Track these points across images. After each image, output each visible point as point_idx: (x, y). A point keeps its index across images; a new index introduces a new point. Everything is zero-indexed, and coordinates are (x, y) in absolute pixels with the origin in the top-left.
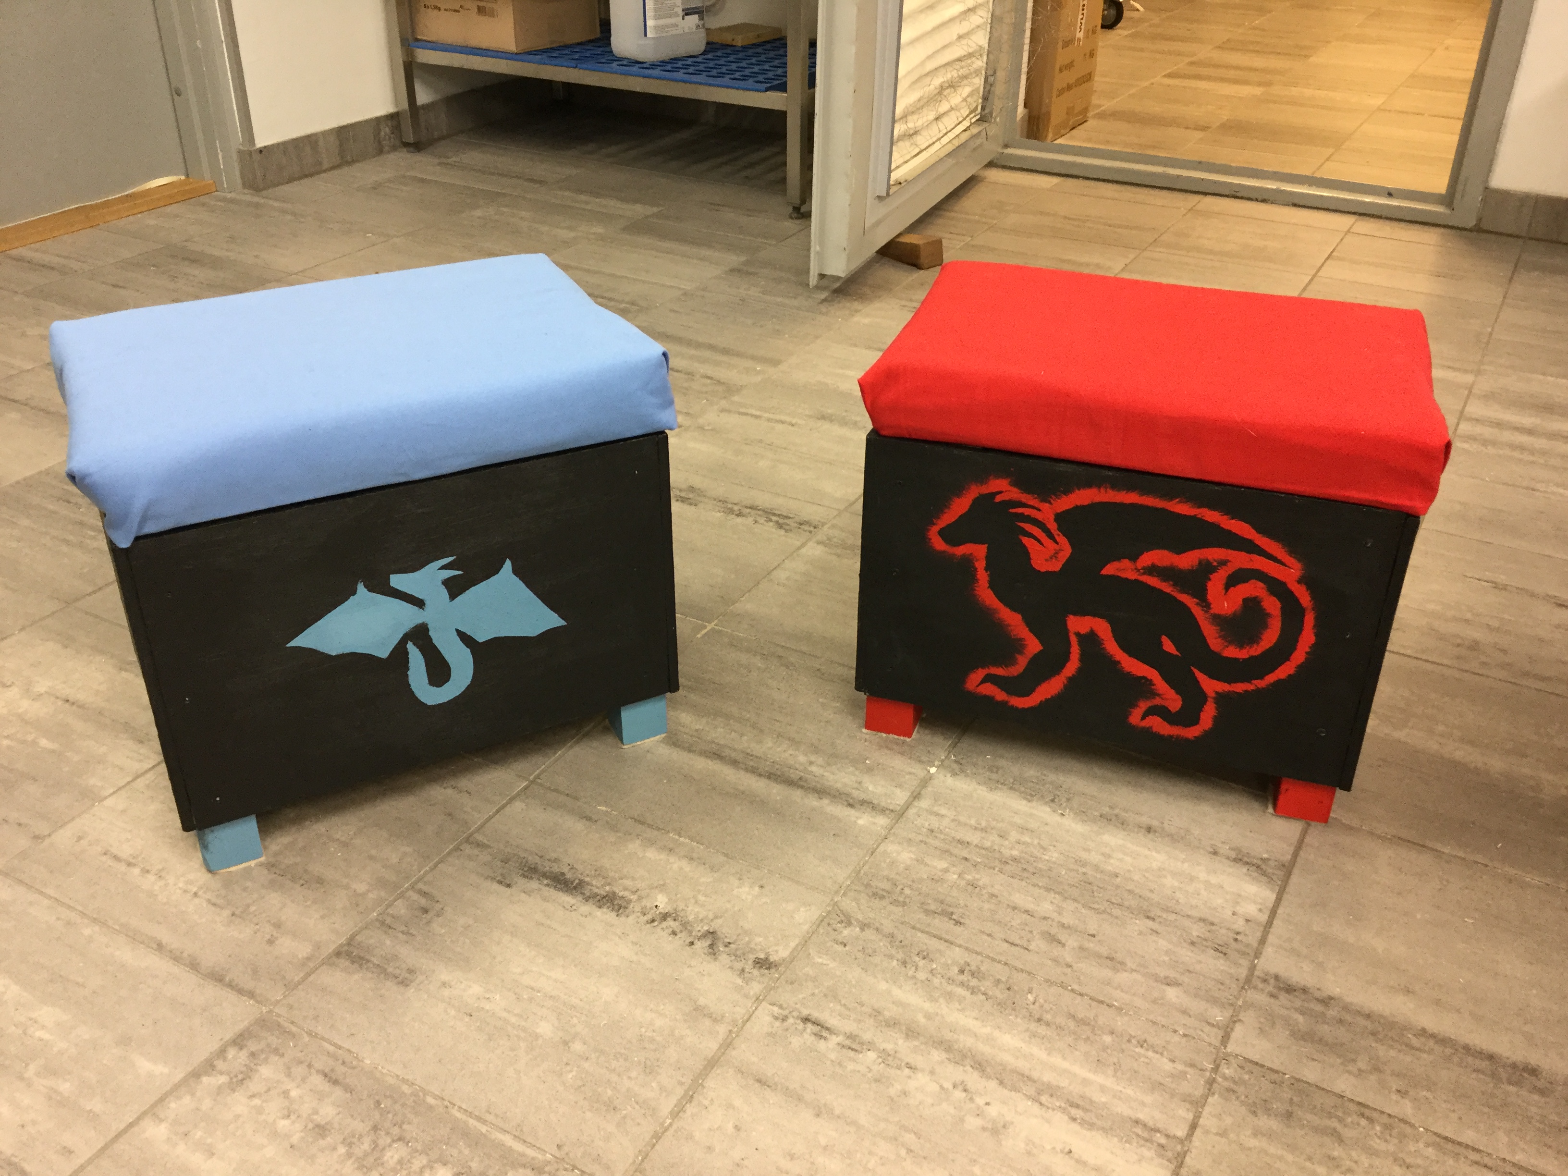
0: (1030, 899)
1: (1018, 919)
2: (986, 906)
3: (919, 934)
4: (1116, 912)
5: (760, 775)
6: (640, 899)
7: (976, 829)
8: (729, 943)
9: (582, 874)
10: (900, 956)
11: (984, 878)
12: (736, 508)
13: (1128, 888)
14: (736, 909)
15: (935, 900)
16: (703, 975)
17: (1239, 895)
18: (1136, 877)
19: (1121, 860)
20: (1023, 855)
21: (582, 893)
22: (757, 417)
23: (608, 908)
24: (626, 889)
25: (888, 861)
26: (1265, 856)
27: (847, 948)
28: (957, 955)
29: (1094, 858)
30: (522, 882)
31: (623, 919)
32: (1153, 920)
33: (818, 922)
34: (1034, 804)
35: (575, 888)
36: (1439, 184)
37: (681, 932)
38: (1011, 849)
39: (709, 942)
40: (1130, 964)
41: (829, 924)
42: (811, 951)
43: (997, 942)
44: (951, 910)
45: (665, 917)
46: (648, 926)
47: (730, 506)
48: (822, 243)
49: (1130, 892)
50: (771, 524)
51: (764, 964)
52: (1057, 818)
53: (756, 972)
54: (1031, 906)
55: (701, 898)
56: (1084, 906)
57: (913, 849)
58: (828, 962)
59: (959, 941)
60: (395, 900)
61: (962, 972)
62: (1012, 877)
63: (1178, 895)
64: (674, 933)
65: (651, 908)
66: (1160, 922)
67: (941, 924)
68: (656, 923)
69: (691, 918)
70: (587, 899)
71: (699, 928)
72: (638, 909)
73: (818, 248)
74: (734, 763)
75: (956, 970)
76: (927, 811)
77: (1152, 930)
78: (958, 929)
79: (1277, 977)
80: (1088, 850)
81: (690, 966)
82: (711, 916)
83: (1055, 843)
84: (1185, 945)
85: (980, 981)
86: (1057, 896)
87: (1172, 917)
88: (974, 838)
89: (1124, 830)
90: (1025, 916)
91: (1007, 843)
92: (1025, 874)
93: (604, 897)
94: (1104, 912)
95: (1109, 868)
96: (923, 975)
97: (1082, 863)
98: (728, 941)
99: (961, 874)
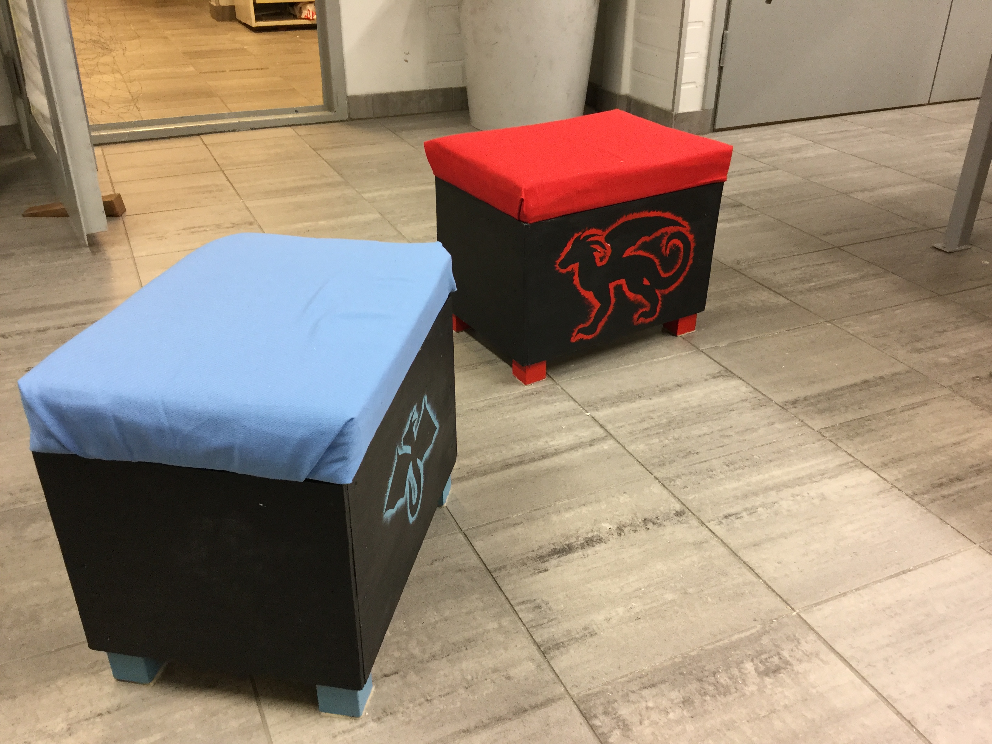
0: (697, 430)
1: (707, 439)
3: (696, 466)
4: (722, 415)
5: (539, 459)
6: (599, 531)
7: (640, 422)
8: (657, 518)
9: (561, 543)
10: (705, 476)
11: (674, 435)
13: (710, 406)
15: (678, 452)
16: (672, 534)
18: (706, 402)
19: (692, 400)
21: (577, 548)
23: (596, 544)
24: (587, 533)
25: (640, 452)
26: (717, 372)
27: (689, 487)
28: (716, 462)
29: (685, 405)
30: (547, 565)
31: (609, 542)
32: (733, 410)
33: (664, 488)
34: (637, 402)
35: (570, 549)
37: (636, 528)
39: (651, 523)
40: (755, 427)
41: (669, 485)
42: (682, 498)
43: (717, 450)
45: (620, 529)
48: (84, 212)
52: (652, 401)
53: (683, 518)
54: (702, 432)
56: (713, 420)
57: (639, 443)
59: (709, 458)
60: (517, 616)
61: (728, 466)
62: (680, 428)
63: (723, 398)
64: (635, 531)
65: (610, 531)
66: (736, 409)
67: (693, 458)
69: (628, 522)
70: (583, 548)
71: (638, 523)
72: (606, 535)
73: (83, 217)
75: (725, 467)
76: (614, 428)
77: (739, 413)
78: (701, 455)
79: (786, 402)
80: (679, 404)
81: (663, 535)
82: (632, 515)
83: (667, 409)
84: (753, 411)
85: (737, 464)
86: (701, 424)
87: (735, 406)
88: (646, 425)
89: (674, 391)
90: (707, 436)
91: (657, 419)
92: (681, 424)
93: (587, 542)
94: (720, 418)
95: (694, 405)
96: (722, 476)
97: (685, 409)
98: (654, 517)
99: (667, 439)
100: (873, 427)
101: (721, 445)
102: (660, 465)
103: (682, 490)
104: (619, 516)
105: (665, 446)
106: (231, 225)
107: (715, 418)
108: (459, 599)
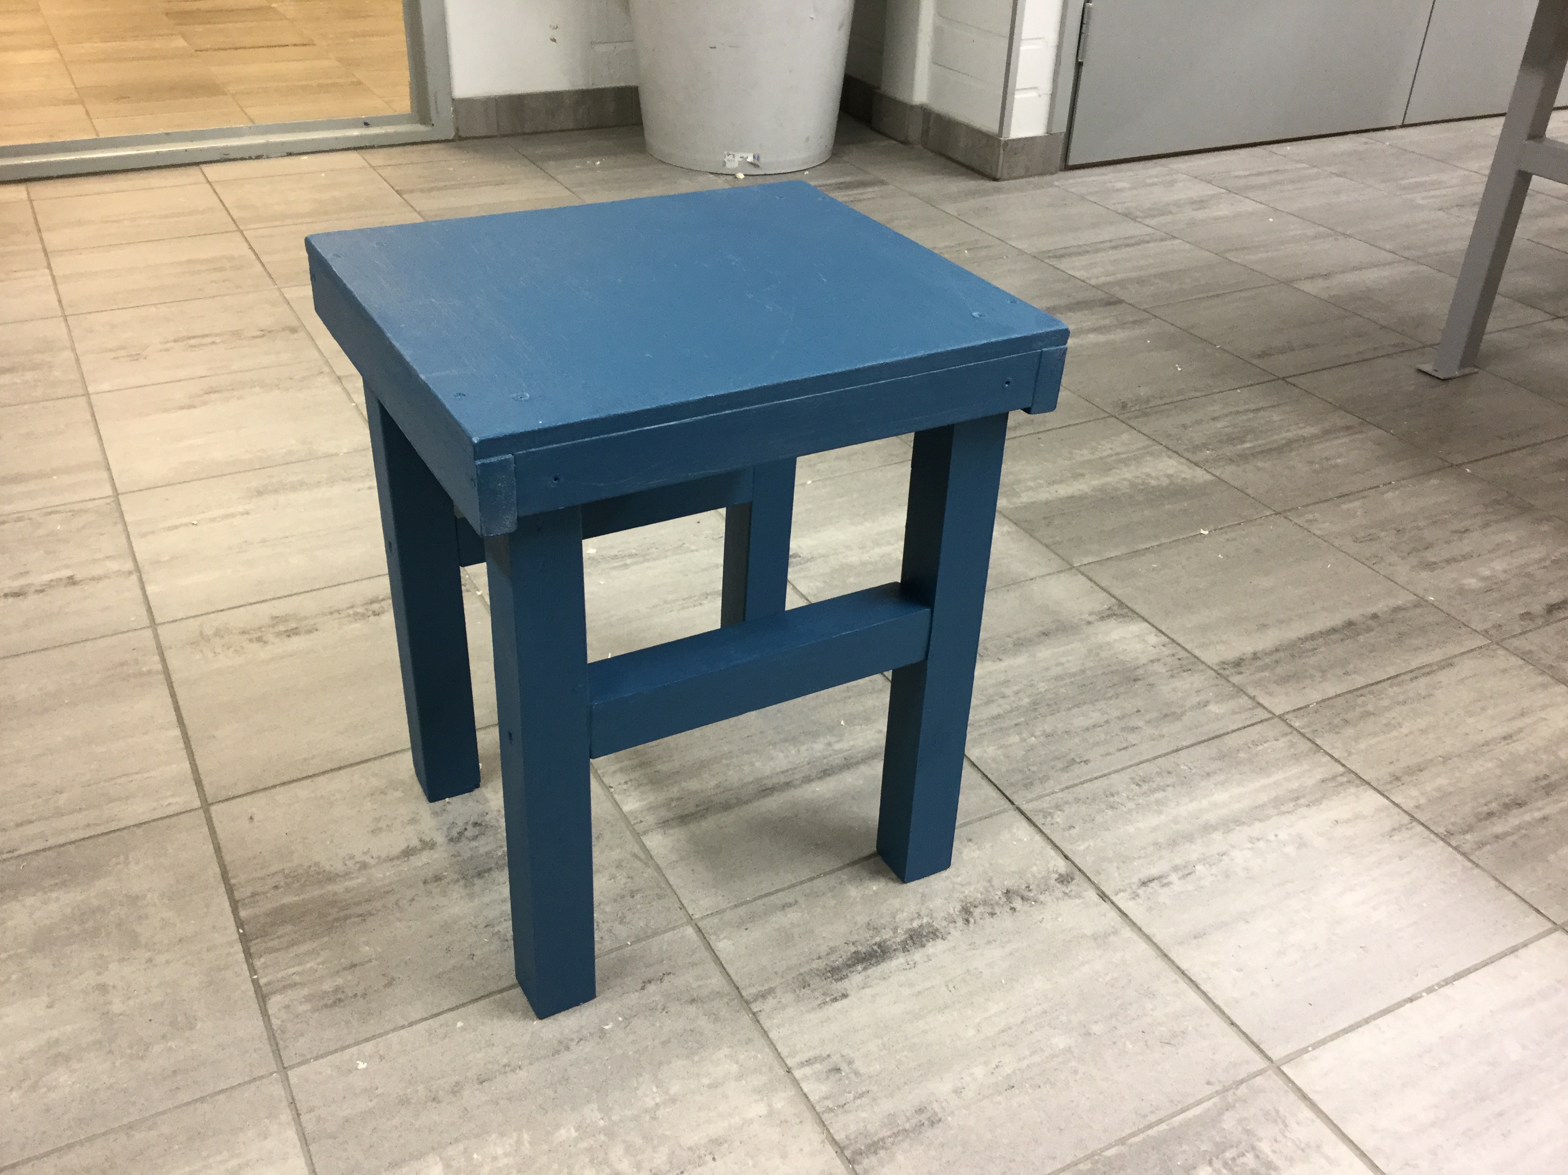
0: (1082, 718)
1: (1100, 734)
2: (1076, 741)
3: (1086, 786)
4: (1122, 690)
6: (931, 917)
8: (1028, 887)
9: (868, 940)
10: (1102, 806)
11: (1045, 727)
13: (1100, 673)
15: (1053, 760)
16: (1057, 918)
17: (1137, 635)
18: (1091, 664)
19: (1069, 661)
20: (1032, 697)
21: (896, 950)
23: (928, 941)
24: (911, 921)
26: (1105, 607)
27: (1077, 827)
28: (1119, 779)
29: (1058, 670)
30: (848, 984)
31: (950, 938)
32: (1138, 679)
35: (884, 952)
37: (993, 909)
38: (1020, 699)
39: (1018, 899)
40: (1177, 711)
42: (1067, 847)
44: (1069, 758)
45: (966, 911)
46: (972, 925)
49: (1105, 674)
51: (1065, 879)
53: (1072, 887)
54: (1091, 722)
56: (1106, 699)
57: (986, 743)
58: (1086, 845)
59: (1105, 771)
61: (1139, 785)
62: (1053, 714)
63: (1121, 658)
64: (992, 914)
65: (949, 915)
66: (1144, 678)
67: (1082, 770)
68: (972, 920)
69: (981, 897)
70: (906, 950)
71: (997, 897)
72: (943, 923)
75: (1134, 787)
77: (1149, 685)
78: (1090, 765)
79: (1224, 663)
80: (1048, 669)
81: (1041, 922)
82: (988, 885)
84: (1172, 680)
85: (1153, 781)
86: (1087, 706)
87: (1141, 671)
90: (1099, 729)
92: (1054, 707)
93: (911, 938)
94: (1117, 694)
95: (1074, 670)
96: (1131, 805)
97: (1058, 678)
98: (1023, 887)
99: (1033, 735)
100: (1370, 708)
101: (1124, 745)
102: (1025, 786)
103: (1066, 834)
104: (962, 885)
105: (1032, 748)
106: (259, 333)
107: (1109, 695)
108: (696, 1058)
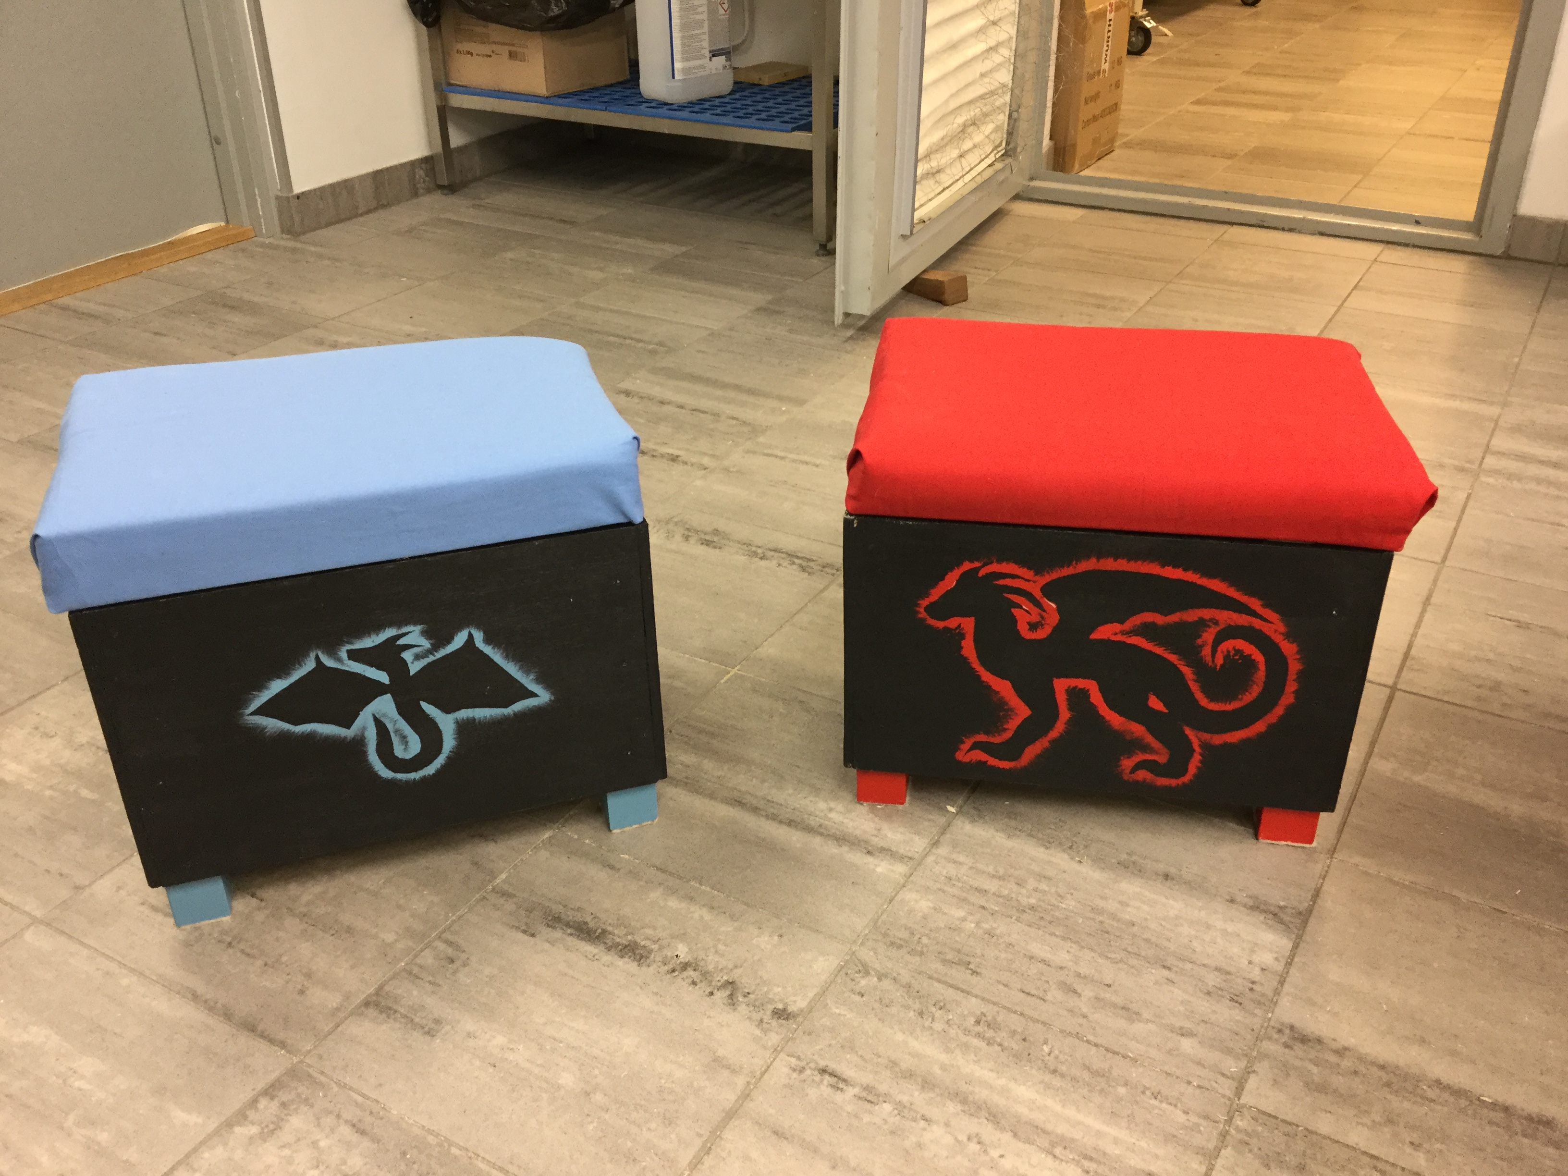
0: (1047, 948)
1: (1034, 969)
2: (1003, 955)
3: (936, 984)
4: (1134, 962)
5: (781, 822)
6: (661, 948)
7: (994, 876)
8: (749, 993)
10: (917, 1006)
11: (1000, 927)
12: (759, 551)
13: (1145, 936)
14: (756, 958)
15: (952, 949)
16: (722, 1026)
17: (1256, 944)
18: (1153, 926)
19: (1138, 908)
20: (1041, 903)
21: (605, 943)
22: (782, 458)
23: (630, 957)
24: (647, 939)
25: (906, 909)
26: (1282, 904)
27: (864, 999)
28: (973, 1005)
29: (1111, 906)
30: (546, 932)
31: (644, 969)
32: (1169, 969)
33: (836, 972)
34: (1051, 851)
35: (598, 937)
36: (1468, 211)
37: (701, 981)
39: (728, 992)
40: (1146, 1015)
41: (847, 974)
42: (829, 1002)
43: (1013, 993)
44: (968, 959)
45: (685, 966)
46: (669, 976)
47: (754, 549)
48: (846, 282)
49: (1147, 941)
50: (795, 567)
51: (781, 1014)
52: (1076, 866)
53: (774, 1023)
54: (1048, 956)
55: (721, 947)
56: (1101, 955)
57: (931, 897)
58: (845, 1013)
59: (975, 991)
60: (422, 950)
61: (978, 1022)
62: (1029, 926)
63: (1195, 944)
64: (694, 983)
65: (672, 958)
66: (1176, 972)
67: (959, 975)
68: (676, 973)
69: (711, 967)
70: (609, 949)
71: (719, 978)
72: (658, 959)
73: (843, 288)
74: (755, 810)
75: (972, 1020)
76: (945, 858)
77: (1168, 979)
78: (974, 979)
79: (1292, 1028)
80: (1104, 898)
81: (709, 1017)
82: (730, 966)
83: (1072, 891)
84: (1201, 995)
85: (996, 1032)
86: (1073, 945)
87: (1188, 966)
88: (992, 886)
89: (1142, 877)
90: (1041, 965)
91: (1024, 891)
92: (1042, 923)
93: (626, 946)
94: (1121, 961)
95: (1126, 917)
96: (939, 1026)
97: (1099, 911)
98: (747, 991)
99: (978, 923)
101: (1034, 992)
102: (893, 944)
103: (848, 994)
105: (955, 929)
107: (1112, 956)
